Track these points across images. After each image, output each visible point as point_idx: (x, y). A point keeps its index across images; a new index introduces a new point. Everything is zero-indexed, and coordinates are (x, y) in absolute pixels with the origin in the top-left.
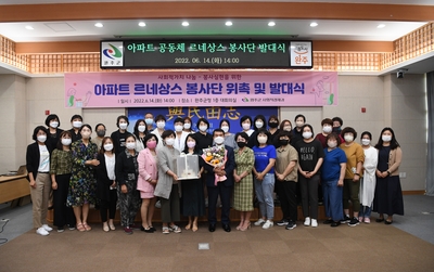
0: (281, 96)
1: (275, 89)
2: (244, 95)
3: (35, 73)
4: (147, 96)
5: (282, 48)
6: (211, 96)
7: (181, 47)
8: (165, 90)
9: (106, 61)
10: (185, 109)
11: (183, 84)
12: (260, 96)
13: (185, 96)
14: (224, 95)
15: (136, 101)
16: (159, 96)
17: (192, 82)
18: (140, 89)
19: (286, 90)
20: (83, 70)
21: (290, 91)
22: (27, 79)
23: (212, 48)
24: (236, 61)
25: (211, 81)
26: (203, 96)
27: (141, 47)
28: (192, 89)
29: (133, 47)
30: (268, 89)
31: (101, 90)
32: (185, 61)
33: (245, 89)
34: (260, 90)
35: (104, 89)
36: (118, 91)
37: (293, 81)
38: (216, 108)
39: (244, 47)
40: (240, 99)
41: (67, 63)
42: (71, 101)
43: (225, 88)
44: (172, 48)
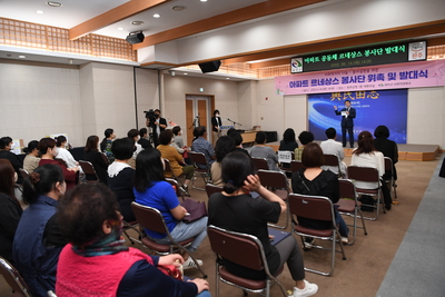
0: (408, 80)
1: (403, 76)
2: (381, 82)
3: (261, 78)
4: (318, 87)
5: (403, 49)
6: (357, 84)
7: (335, 57)
8: (328, 82)
9: (294, 70)
10: (342, 93)
11: (340, 77)
12: (392, 81)
13: (341, 85)
14: (367, 83)
15: (312, 90)
16: (325, 86)
17: (345, 76)
18: (314, 82)
19: (412, 75)
20: (284, 74)
21: (416, 76)
22: (257, 81)
23: (354, 55)
24: (369, 61)
25: (357, 74)
26: (352, 84)
27: (312, 60)
28: (345, 81)
29: (307, 60)
30: (398, 76)
31: (293, 85)
32: (338, 65)
33: (381, 77)
34: (392, 77)
35: (295, 84)
36: (302, 85)
37: (418, 68)
38: (362, 92)
39: (374, 52)
40: (377, 85)
41: (276, 71)
42: (278, 92)
43: (367, 78)
44: (329, 58)
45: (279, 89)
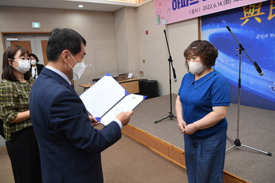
15: (205, 8)
31: (177, 4)
35: (179, 3)
36: (190, 2)
42: (159, 21)
45: (159, 16)
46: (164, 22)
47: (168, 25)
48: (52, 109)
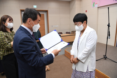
45: (94, 3)
46: (97, 6)
47: (98, 7)
48: (19, 45)
